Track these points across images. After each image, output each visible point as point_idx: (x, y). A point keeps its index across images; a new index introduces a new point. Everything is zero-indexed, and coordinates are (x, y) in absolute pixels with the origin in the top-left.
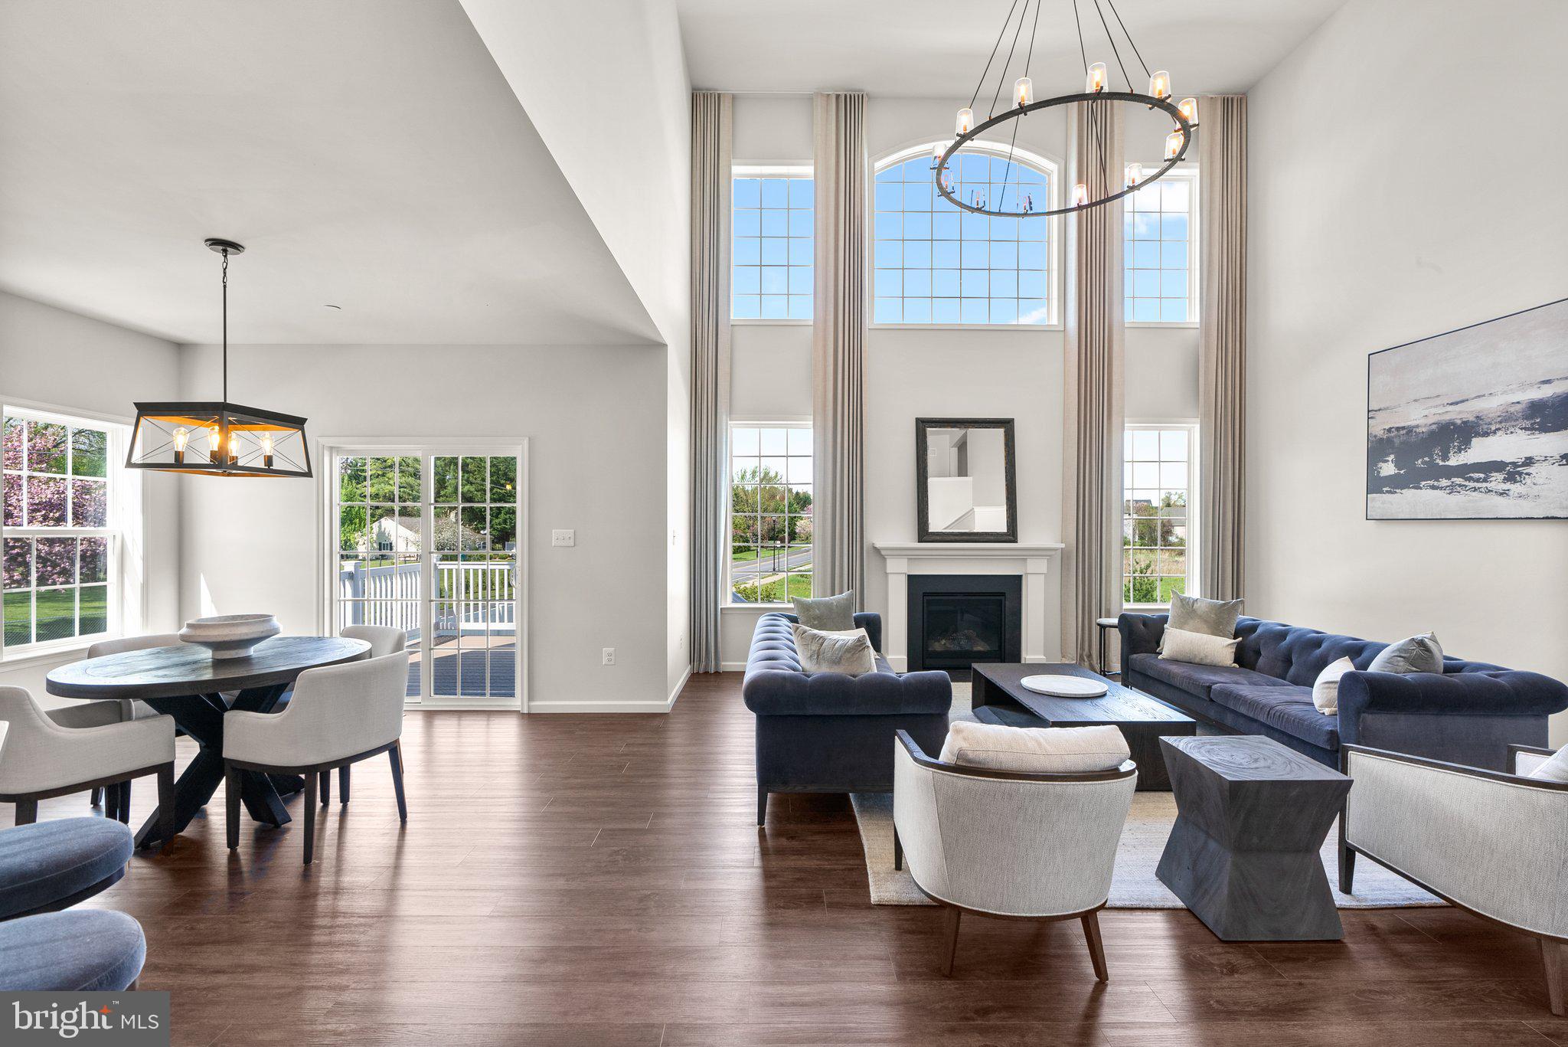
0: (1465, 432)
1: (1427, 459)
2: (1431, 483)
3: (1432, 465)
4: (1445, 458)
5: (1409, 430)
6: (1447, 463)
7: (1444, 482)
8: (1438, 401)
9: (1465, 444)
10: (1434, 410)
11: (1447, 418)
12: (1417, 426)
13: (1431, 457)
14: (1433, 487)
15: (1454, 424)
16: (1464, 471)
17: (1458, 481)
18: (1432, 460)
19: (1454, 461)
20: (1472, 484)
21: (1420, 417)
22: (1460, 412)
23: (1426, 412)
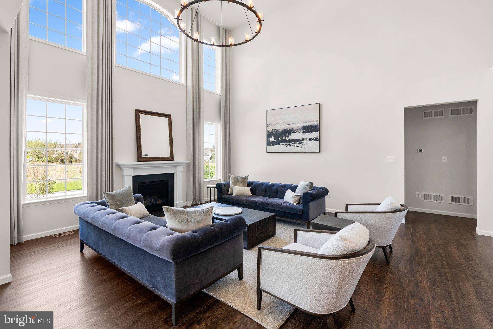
0: (289, 132)
1: (281, 138)
2: (282, 144)
3: (282, 139)
4: (285, 138)
5: (277, 130)
6: (286, 139)
7: (285, 144)
8: (284, 124)
9: (290, 134)
10: (283, 126)
11: (285, 128)
12: (279, 130)
13: (282, 137)
14: (283, 145)
15: (287, 130)
16: (289, 141)
17: (288, 143)
18: (283, 138)
19: (288, 138)
20: (291, 144)
21: (280, 127)
22: (289, 127)
23: (281, 126)
